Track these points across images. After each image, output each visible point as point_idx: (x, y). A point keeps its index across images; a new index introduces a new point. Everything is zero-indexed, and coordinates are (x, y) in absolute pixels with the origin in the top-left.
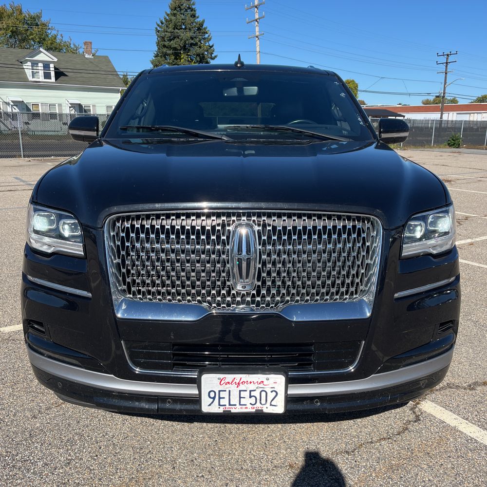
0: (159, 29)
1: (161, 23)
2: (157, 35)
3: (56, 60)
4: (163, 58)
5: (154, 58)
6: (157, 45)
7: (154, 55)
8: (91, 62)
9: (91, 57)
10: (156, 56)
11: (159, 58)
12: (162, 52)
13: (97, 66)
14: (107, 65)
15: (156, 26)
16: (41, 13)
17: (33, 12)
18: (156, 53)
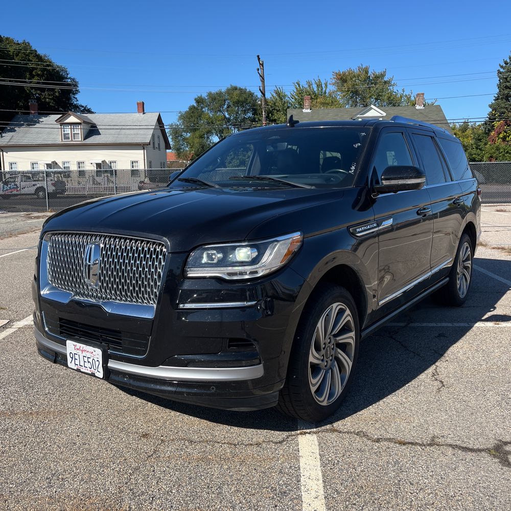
0: (502, 70)
1: (505, 64)
2: (499, 77)
3: (384, 114)
4: (504, 100)
5: (494, 102)
6: (499, 88)
7: (495, 98)
8: (421, 113)
9: (422, 108)
10: (497, 99)
11: (499, 100)
12: (503, 95)
13: (427, 116)
14: (437, 114)
15: (500, 68)
16: (385, 72)
17: (378, 71)
18: (496, 96)
